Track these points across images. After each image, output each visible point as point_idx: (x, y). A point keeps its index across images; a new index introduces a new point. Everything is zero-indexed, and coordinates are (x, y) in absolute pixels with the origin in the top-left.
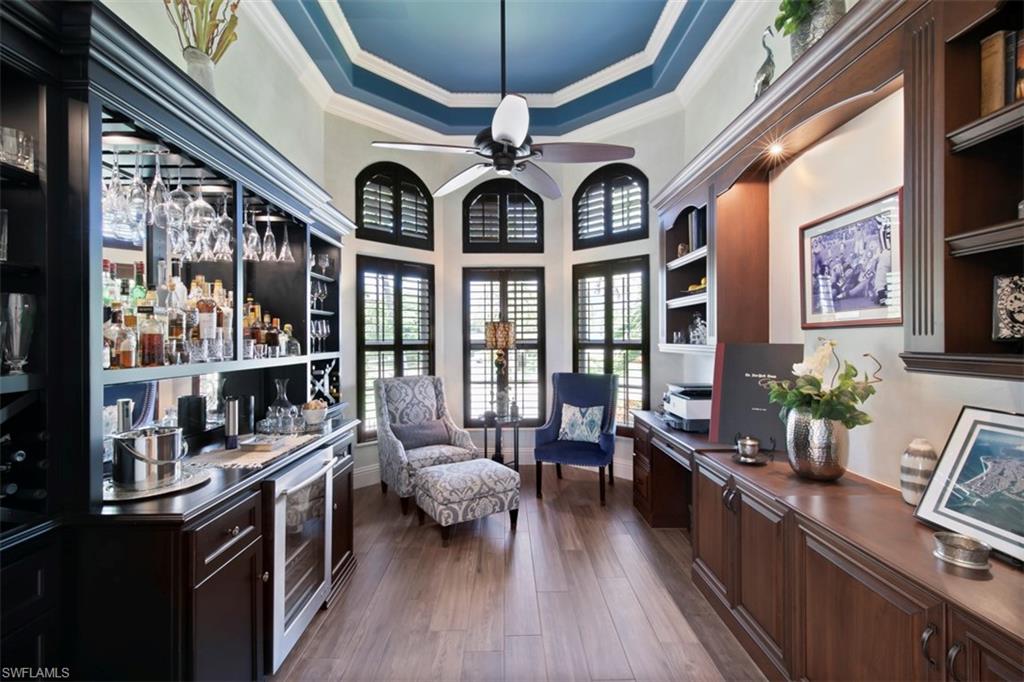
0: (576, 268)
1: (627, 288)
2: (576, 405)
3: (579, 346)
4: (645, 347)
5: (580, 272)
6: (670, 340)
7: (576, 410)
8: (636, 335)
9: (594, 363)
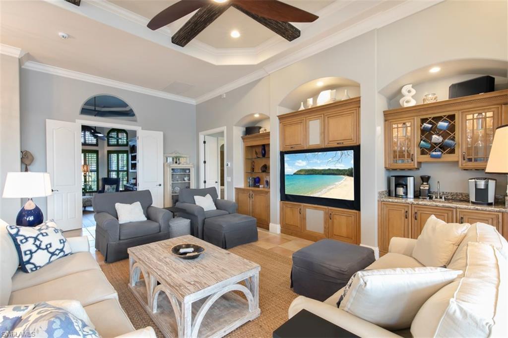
0: (108, 151)
1: (123, 158)
2: (109, 185)
3: (109, 171)
4: (127, 171)
5: (109, 152)
6: (132, 169)
7: (109, 186)
8: (125, 169)
9: (114, 175)
